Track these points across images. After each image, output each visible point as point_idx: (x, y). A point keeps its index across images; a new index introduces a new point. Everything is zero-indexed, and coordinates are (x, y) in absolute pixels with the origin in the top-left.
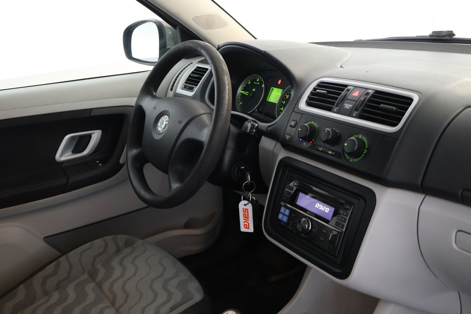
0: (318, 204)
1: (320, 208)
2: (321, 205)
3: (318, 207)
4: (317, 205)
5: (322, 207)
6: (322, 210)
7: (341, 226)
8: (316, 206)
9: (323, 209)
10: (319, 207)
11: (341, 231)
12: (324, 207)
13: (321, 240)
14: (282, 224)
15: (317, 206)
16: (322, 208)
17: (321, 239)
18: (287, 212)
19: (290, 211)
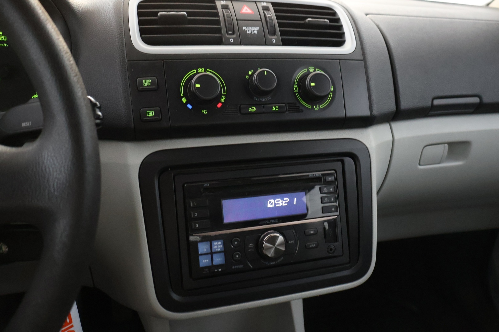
0: (270, 200)
1: (278, 204)
2: (278, 200)
3: (273, 206)
4: (270, 202)
5: (281, 201)
6: (284, 205)
7: (333, 209)
8: (269, 206)
9: (285, 203)
10: (275, 204)
11: (337, 217)
12: (285, 199)
13: (313, 248)
14: (218, 272)
15: (272, 204)
16: (282, 203)
17: (311, 246)
18: (217, 245)
19: (222, 241)
